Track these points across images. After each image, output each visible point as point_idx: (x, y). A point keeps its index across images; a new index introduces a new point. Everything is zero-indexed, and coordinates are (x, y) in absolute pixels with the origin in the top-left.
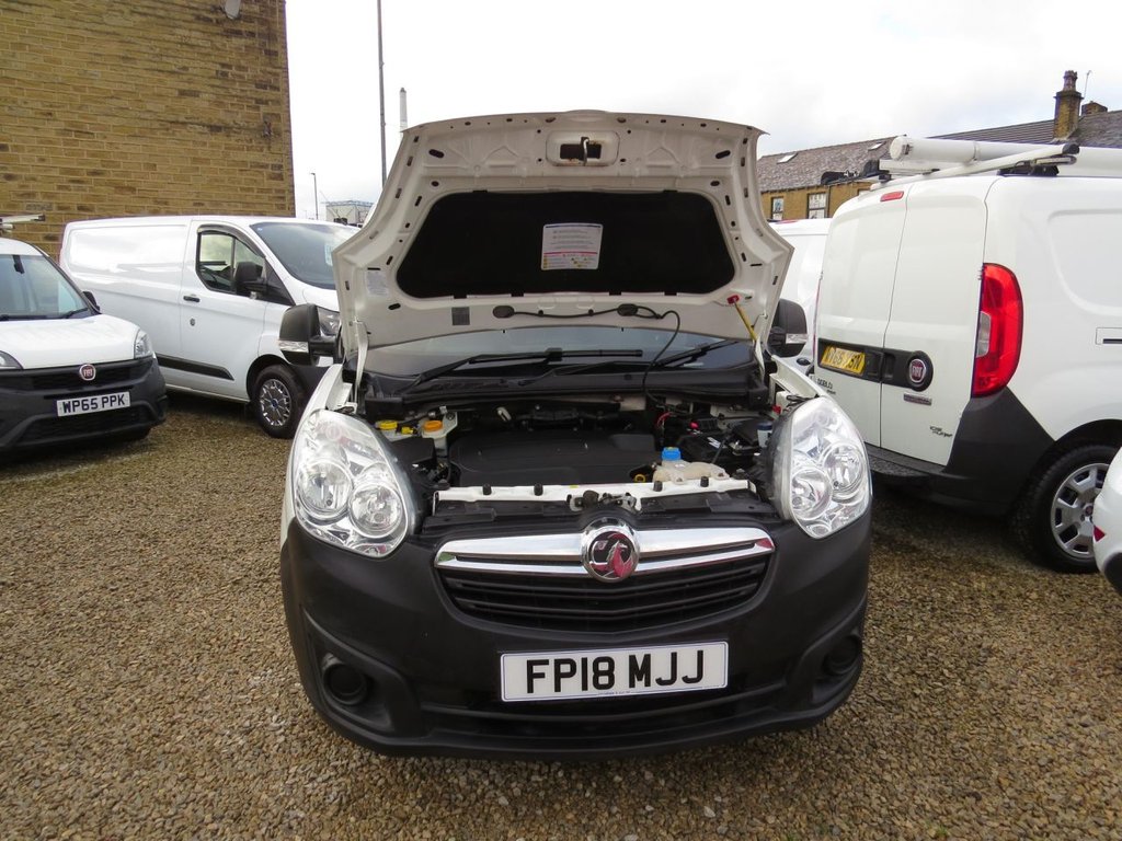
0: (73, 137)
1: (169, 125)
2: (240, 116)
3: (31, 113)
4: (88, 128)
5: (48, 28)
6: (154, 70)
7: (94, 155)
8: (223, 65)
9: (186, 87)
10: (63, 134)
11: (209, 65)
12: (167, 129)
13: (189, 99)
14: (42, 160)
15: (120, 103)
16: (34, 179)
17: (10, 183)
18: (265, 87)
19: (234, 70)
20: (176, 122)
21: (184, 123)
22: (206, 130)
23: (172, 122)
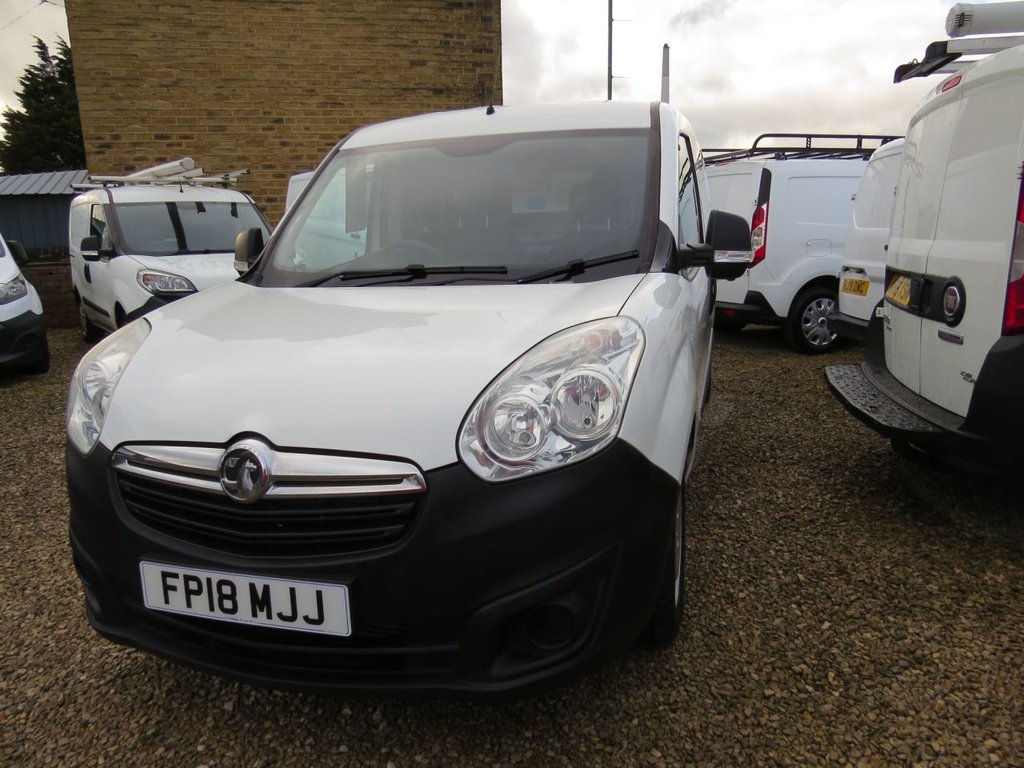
0: (330, 108)
1: (401, 92)
2: (458, 79)
3: (300, 91)
4: (340, 100)
5: (314, 21)
6: (392, 45)
7: (343, 121)
8: (446, 35)
9: (415, 57)
10: (322, 107)
11: (435, 37)
12: (400, 96)
13: (418, 68)
14: (307, 129)
15: (366, 77)
16: (301, 145)
17: (284, 149)
18: (481, 51)
19: (455, 39)
20: (407, 89)
21: (413, 90)
22: (431, 93)
23: (404, 89)
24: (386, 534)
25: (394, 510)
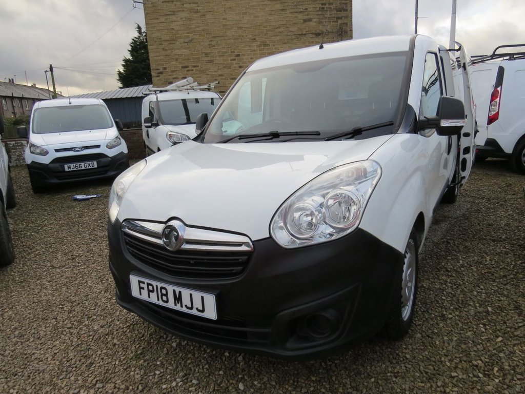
0: (263, 47)
1: (299, 36)
2: (329, 27)
3: (248, 40)
4: (268, 43)
5: (256, 4)
6: (294, 12)
7: (269, 53)
8: (322, 4)
9: (306, 17)
10: (259, 47)
11: (317, 6)
12: (298, 38)
13: (308, 23)
14: (252, 59)
15: (281, 30)
18: (341, 11)
19: (327, 6)
20: (302, 34)
21: (305, 34)
22: (314, 36)
23: (300, 35)
24: (234, 271)
25: (238, 259)
